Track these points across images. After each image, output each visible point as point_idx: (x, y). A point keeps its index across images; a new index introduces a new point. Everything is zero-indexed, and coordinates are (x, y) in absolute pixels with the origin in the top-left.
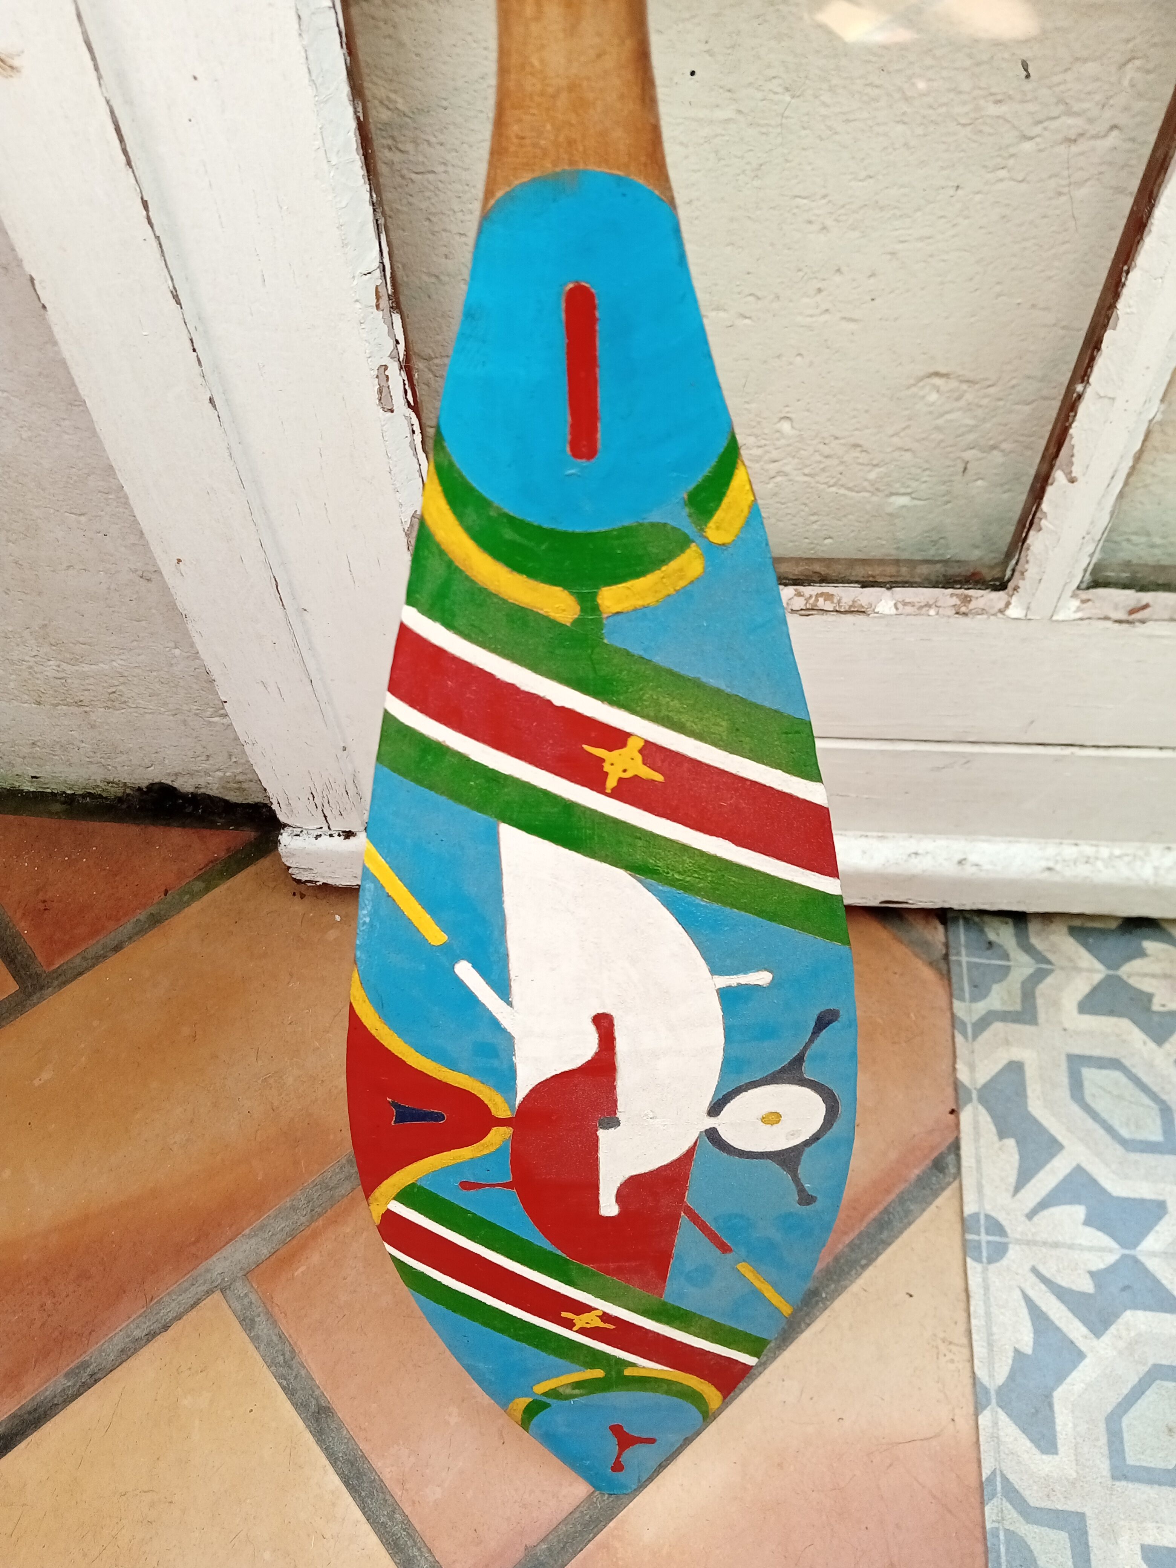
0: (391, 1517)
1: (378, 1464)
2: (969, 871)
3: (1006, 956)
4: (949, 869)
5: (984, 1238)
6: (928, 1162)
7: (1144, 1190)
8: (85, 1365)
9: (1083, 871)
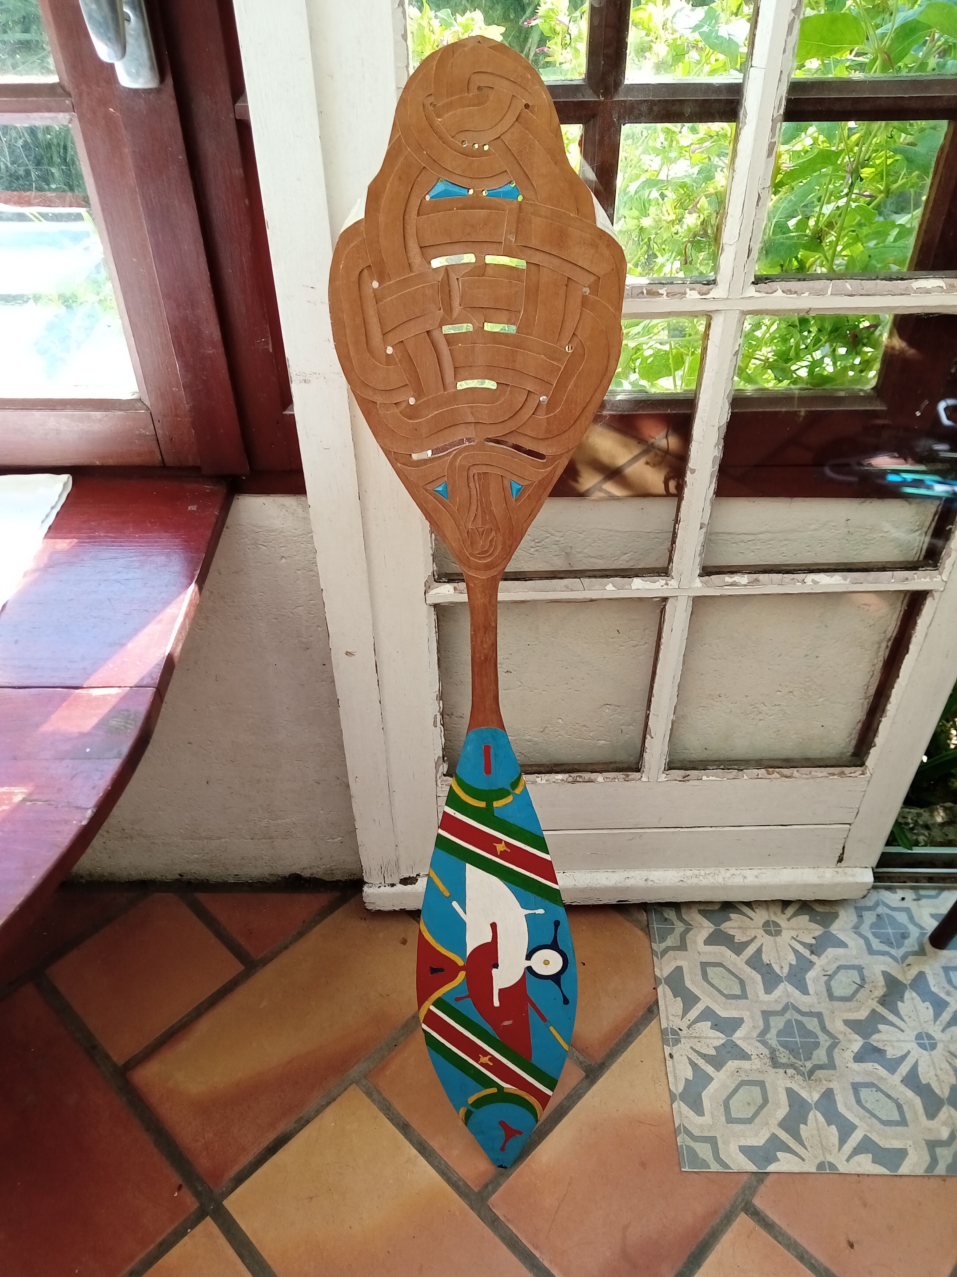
0: (439, 1163)
1: (432, 1143)
2: (650, 883)
3: (673, 925)
4: (642, 883)
5: (670, 1036)
6: (646, 1009)
7: (735, 1014)
8: (302, 1118)
9: (695, 881)
